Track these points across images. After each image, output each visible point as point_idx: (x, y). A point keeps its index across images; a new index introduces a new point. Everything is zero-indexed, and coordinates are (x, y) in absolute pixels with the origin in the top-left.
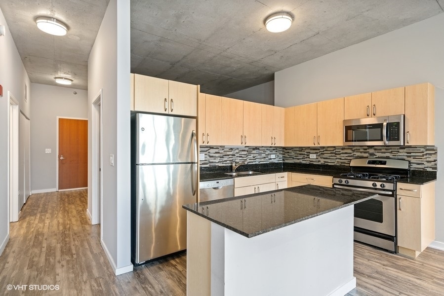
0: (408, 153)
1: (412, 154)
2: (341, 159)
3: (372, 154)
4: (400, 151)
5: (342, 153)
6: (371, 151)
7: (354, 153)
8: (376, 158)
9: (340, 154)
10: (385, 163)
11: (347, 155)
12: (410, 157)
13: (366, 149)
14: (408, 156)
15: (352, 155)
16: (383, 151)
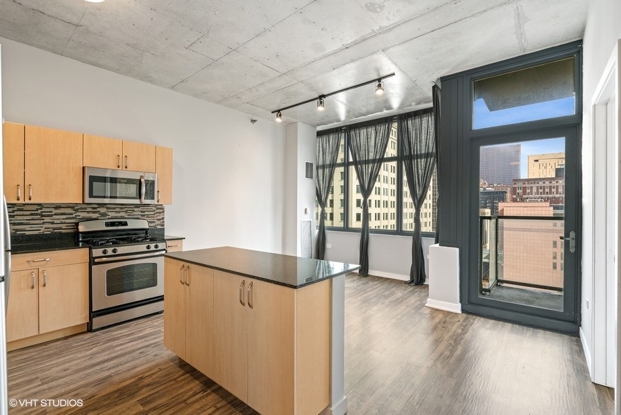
0: (142, 212)
1: (146, 213)
2: (53, 223)
3: (104, 215)
4: (136, 209)
5: (56, 214)
6: (103, 210)
7: (78, 214)
8: (109, 219)
9: (52, 215)
10: (126, 224)
11: (65, 217)
12: (144, 216)
13: (96, 208)
14: (142, 216)
15: (74, 216)
16: (117, 210)
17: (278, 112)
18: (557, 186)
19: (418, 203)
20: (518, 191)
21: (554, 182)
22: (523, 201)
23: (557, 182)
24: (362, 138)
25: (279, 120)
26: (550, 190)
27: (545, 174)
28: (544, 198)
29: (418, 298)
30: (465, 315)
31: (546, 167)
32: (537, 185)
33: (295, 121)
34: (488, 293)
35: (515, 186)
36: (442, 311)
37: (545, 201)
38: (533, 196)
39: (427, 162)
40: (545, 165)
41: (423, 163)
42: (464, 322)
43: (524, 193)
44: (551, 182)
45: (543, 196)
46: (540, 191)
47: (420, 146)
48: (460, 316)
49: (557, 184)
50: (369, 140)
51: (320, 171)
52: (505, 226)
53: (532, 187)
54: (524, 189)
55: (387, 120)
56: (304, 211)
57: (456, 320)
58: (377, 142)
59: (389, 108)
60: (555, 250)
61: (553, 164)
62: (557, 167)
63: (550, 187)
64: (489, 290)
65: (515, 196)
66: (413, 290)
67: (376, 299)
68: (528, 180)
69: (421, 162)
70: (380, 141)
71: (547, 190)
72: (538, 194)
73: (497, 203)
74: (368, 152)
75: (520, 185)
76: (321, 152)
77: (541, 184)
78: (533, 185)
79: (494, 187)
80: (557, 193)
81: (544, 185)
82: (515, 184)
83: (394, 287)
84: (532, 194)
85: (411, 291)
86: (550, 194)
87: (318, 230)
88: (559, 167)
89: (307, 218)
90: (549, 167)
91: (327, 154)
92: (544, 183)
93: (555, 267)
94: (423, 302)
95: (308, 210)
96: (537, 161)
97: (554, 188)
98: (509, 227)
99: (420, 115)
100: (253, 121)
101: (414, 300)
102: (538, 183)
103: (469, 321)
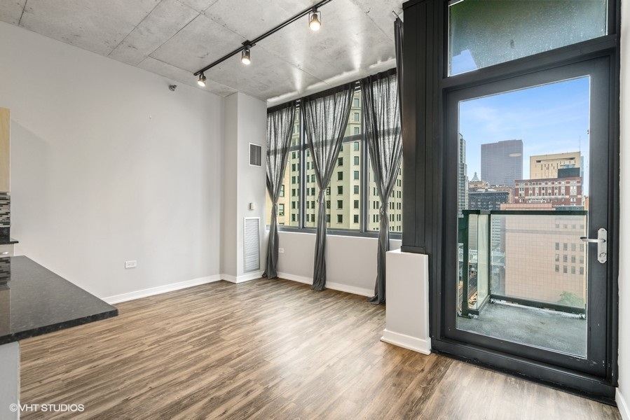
17: (201, 73)
18: (560, 187)
19: (385, 194)
20: (520, 192)
21: (556, 183)
22: (526, 203)
23: (560, 183)
24: (318, 112)
25: (201, 84)
26: (553, 191)
27: (547, 174)
28: (547, 200)
29: (375, 326)
30: (434, 357)
31: (547, 169)
32: (539, 186)
33: (233, 90)
34: (476, 316)
35: (517, 187)
36: (402, 349)
37: (548, 203)
38: (536, 197)
39: (395, 138)
40: (547, 166)
41: (391, 140)
42: (430, 372)
43: (527, 193)
44: (553, 183)
45: (546, 197)
46: (543, 192)
47: (388, 118)
48: (427, 359)
49: (560, 185)
50: (327, 113)
51: (272, 157)
52: (507, 228)
53: (534, 188)
54: (527, 190)
55: (348, 87)
56: (247, 207)
57: (418, 368)
58: (336, 116)
59: (350, 68)
60: (557, 252)
61: (555, 164)
62: (559, 168)
63: (553, 188)
64: (476, 312)
65: (517, 198)
66: (374, 312)
67: (315, 327)
68: (530, 181)
69: (389, 139)
70: (339, 114)
71: (550, 191)
72: (540, 195)
73: (499, 205)
74: (326, 130)
75: (522, 185)
76: (273, 133)
77: (543, 185)
78: (535, 186)
79: (495, 188)
80: (559, 194)
81: (546, 186)
82: (517, 185)
83: (351, 305)
84: (534, 195)
85: (370, 314)
86: (553, 195)
87: (269, 231)
88: (562, 168)
89: (253, 216)
90: (551, 168)
91: (280, 135)
92: (546, 184)
93: (557, 269)
94: (379, 333)
95: (254, 206)
96: (539, 161)
97: (556, 189)
98: (510, 228)
99: (387, 76)
100: (172, 87)
101: (367, 330)
102: (540, 184)
103: (440, 371)
